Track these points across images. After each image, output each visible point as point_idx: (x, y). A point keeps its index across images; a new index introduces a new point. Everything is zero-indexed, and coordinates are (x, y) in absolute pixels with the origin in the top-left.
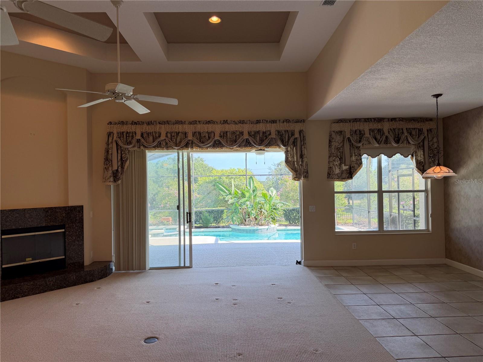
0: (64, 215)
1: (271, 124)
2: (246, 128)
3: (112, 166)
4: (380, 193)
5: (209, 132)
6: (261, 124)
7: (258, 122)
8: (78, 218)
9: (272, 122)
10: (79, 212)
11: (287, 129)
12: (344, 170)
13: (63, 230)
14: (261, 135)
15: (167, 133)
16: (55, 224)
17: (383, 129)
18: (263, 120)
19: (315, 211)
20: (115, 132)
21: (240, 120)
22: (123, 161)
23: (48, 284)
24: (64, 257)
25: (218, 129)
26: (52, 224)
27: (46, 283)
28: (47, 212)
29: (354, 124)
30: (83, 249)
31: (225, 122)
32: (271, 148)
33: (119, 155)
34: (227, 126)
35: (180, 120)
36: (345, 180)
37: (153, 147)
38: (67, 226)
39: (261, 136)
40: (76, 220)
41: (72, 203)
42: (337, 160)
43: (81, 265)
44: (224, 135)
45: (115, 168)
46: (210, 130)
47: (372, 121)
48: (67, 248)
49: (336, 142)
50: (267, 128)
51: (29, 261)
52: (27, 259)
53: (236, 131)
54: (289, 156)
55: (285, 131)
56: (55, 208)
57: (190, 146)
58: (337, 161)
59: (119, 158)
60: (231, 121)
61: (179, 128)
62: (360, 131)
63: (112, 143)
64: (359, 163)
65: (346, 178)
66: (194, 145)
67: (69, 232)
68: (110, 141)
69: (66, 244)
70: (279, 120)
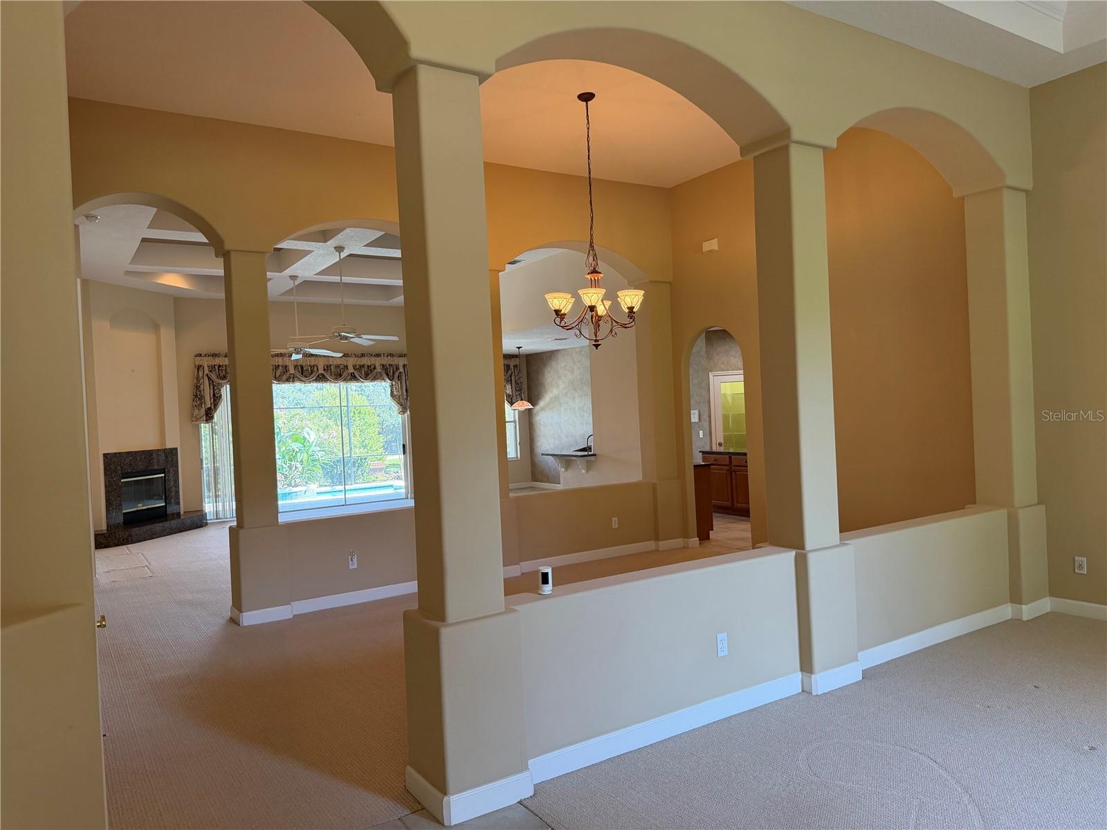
0: (164, 458)
1: (375, 358)
2: (350, 362)
3: (205, 403)
5: (311, 365)
6: (366, 358)
10: (174, 455)
11: (391, 363)
13: (163, 475)
16: (155, 469)
18: (367, 354)
20: (206, 365)
22: (216, 398)
24: (165, 504)
30: (179, 496)
33: (212, 391)
38: (166, 470)
39: (366, 371)
40: (173, 464)
41: (167, 445)
43: (177, 513)
44: (327, 369)
46: (313, 363)
48: (168, 495)
50: (372, 362)
52: (139, 505)
53: (341, 364)
54: (394, 389)
55: (389, 365)
56: (157, 450)
59: (212, 394)
61: (279, 361)
63: (203, 377)
67: (167, 477)
68: (200, 374)
69: (166, 490)
70: (384, 354)
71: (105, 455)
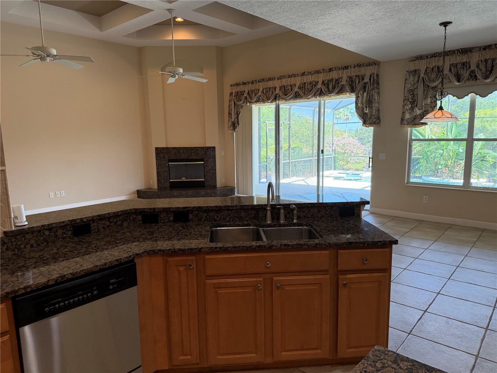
0: (203, 152)
1: (342, 71)
2: (321, 78)
3: (231, 118)
4: (470, 141)
5: (291, 84)
6: (334, 72)
7: (331, 70)
8: (212, 155)
9: (344, 68)
10: (213, 151)
11: (358, 74)
12: (419, 114)
13: (203, 163)
14: (334, 82)
15: (263, 90)
16: (197, 158)
17: (469, 62)
18: (335, 68)
19: (385, 159)
20: (234, 92)
21: (315, 71)
22: (238, 114)
23: (188, 194)
24: (204, 180)
25: (298, 81)
26: (196, 158)
27: (187, 193)
28: (193, 150)
29: (431, 61)
30: (216, 176)
31: (303, 74)
32: (342, 95)
33: (236, 110)
34: (305, 77)
35: (271, 77)
36: (419, 126)
37: (255, 102)
38: (205, 160)
39: (333, 84)
40: (211, 156)
41: (208, 145)
42: (408, 103)
43: (215, 187)
44: (302, 87)
45: (233, 120)
46: (292, 83)
47: (455, 54)
48: (205, 174)
49: (409, 83)
50: (339, 76)
51: (184, 179)
52: (183, 178)
53: (313, 81)
54: (359, 102)
55: (356, 76)
56: (197, 147)
57: (277, 99)
58: (408, 105)
59: (236, 112)
60: (308, 72)
61: (270, 84)
62: (438, 68)
63: (231, 100)
64: (433, 106)
65: (419, 124)
66: (280, 98)
67: (207, 164)
68: (231, 99)
69: (205, 172)
70: (351, 66)
71: (157, 149)
